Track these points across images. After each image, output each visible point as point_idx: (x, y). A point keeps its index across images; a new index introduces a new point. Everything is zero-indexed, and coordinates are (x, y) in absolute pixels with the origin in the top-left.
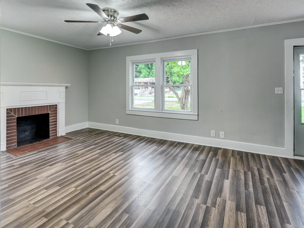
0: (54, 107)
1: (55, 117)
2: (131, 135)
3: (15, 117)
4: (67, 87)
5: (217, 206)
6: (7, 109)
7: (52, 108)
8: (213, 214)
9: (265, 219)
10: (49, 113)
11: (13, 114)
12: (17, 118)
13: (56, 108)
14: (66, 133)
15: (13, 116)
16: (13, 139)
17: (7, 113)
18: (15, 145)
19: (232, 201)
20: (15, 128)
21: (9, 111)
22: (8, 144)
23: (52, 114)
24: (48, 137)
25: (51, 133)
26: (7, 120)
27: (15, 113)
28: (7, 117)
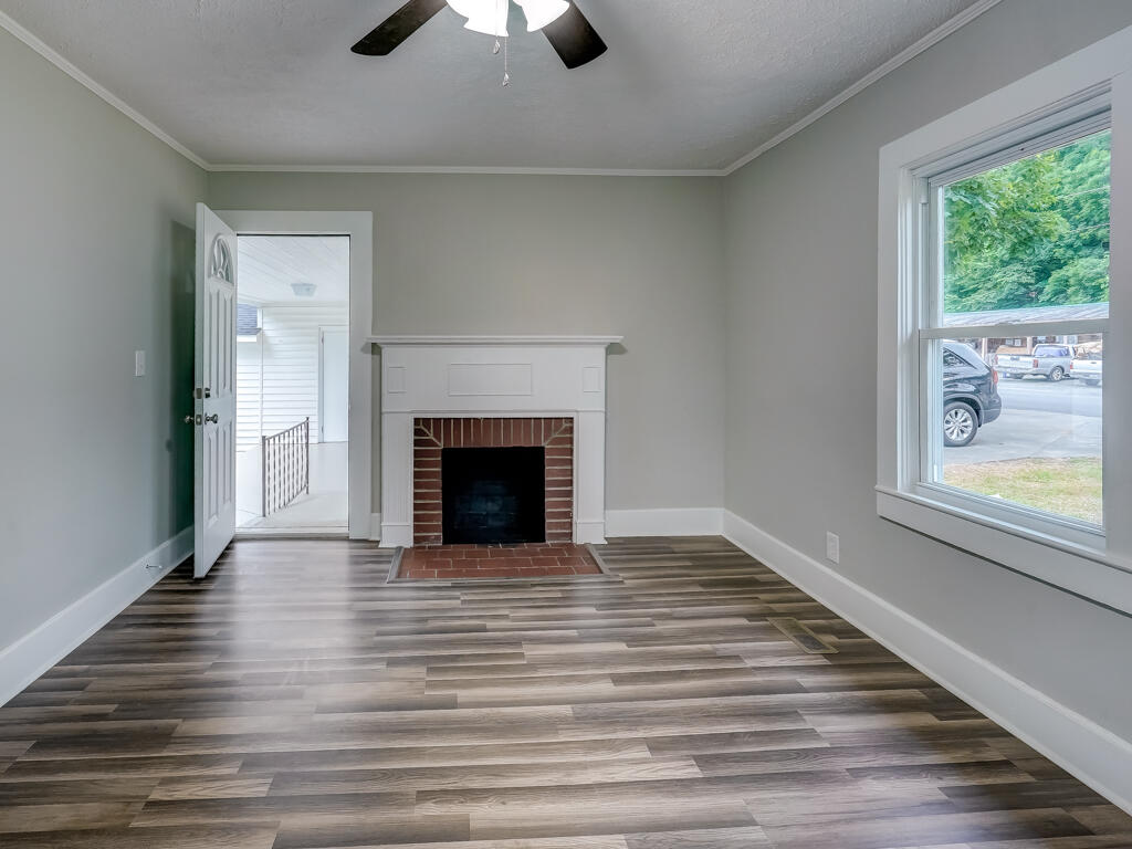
0: (563, 427)
1: (567, 464)
2: (904, 666)
3: (437, 446)
4: (613, 349)
6: (415, 419)
7: (556, 431)
10: (543, 448)
11: (431, 437)
12: (444, 450)
13: (571, 430)
14: (606, 539)
15: (431, 443)
16: (431, 518)
17: (417, 432)
18: (437, 538)
20: (438, 480)
21: (421, 426)
22: (417, 528)
23: (553, 451)
24: (540, 537)
25: (551, 525)
26: (416, 453)
27: (437, 435)
28: (416, 443)
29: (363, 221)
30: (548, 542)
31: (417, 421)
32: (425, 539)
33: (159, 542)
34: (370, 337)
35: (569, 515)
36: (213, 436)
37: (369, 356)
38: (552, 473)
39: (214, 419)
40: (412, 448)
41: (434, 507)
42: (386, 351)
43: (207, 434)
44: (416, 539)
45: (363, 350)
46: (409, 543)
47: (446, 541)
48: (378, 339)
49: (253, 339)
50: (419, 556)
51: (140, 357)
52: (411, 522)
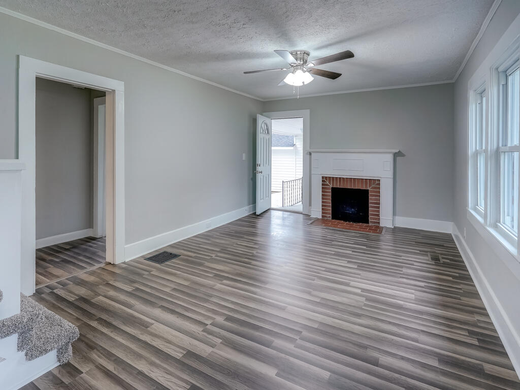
0: (376, 183)
3: (330, 186)
4: (396, 155)
5: (205, 334)
7: (373, 184)
8: (191, 325)
9: (160, 378)
10: (368, 190)
11: (328, 183)
12: (332, 188)
13: (379, 184)
15: (327, 185)
16: (328, 210)
17: (323, 181)
18: (330, 217)
19: (209, 354)
20: (330, 198)
21: (324, 179)
22: (323, 213)
23: (372, 191)
24: (367, 222)
25: (371, 218)
26: (323, 188)
27: (330, 183)
28: (323, 185)
29: (307, 112)
30: (370, 224)
31: (323, 177)
32: (325, 216)
33: (249, 205)
34: (309, 150)
35: (378, 215)
36: (262, 177)
37: (309, 156)
38: (371, 199)
39: (261, 172)
40: (321, 186)
41: (329, 206)
42: (313, 154)
43: (259, 177)
44: (323, 216)
45: (307, 154)
46: (320, 217)
47: (333, 218)
48: (311, 150)
49: (292, 148)
50: (323, 221)
51: (244, 155)
52: (321, 210)
